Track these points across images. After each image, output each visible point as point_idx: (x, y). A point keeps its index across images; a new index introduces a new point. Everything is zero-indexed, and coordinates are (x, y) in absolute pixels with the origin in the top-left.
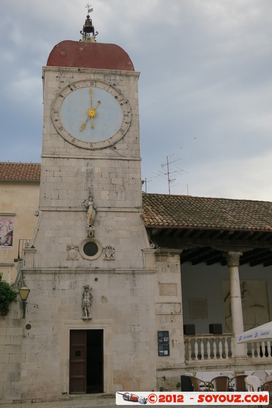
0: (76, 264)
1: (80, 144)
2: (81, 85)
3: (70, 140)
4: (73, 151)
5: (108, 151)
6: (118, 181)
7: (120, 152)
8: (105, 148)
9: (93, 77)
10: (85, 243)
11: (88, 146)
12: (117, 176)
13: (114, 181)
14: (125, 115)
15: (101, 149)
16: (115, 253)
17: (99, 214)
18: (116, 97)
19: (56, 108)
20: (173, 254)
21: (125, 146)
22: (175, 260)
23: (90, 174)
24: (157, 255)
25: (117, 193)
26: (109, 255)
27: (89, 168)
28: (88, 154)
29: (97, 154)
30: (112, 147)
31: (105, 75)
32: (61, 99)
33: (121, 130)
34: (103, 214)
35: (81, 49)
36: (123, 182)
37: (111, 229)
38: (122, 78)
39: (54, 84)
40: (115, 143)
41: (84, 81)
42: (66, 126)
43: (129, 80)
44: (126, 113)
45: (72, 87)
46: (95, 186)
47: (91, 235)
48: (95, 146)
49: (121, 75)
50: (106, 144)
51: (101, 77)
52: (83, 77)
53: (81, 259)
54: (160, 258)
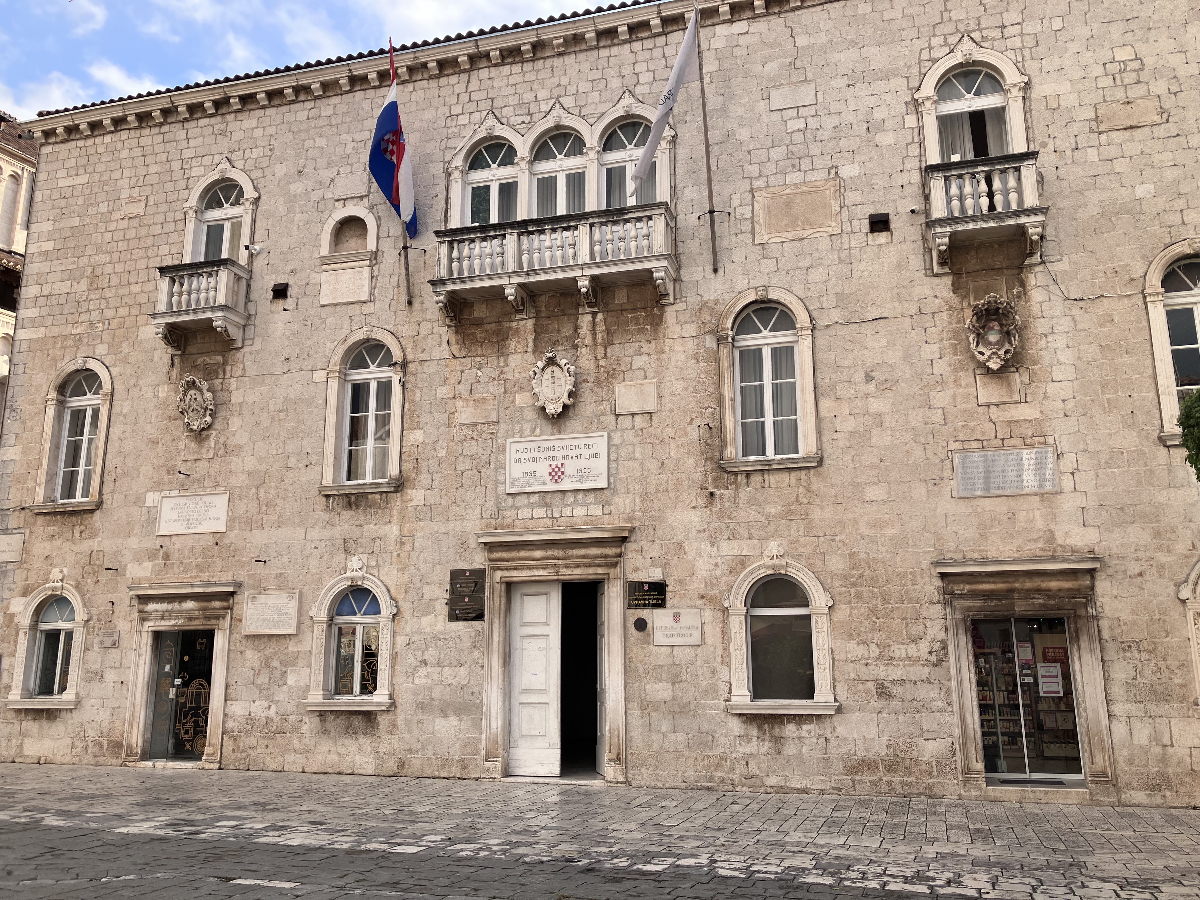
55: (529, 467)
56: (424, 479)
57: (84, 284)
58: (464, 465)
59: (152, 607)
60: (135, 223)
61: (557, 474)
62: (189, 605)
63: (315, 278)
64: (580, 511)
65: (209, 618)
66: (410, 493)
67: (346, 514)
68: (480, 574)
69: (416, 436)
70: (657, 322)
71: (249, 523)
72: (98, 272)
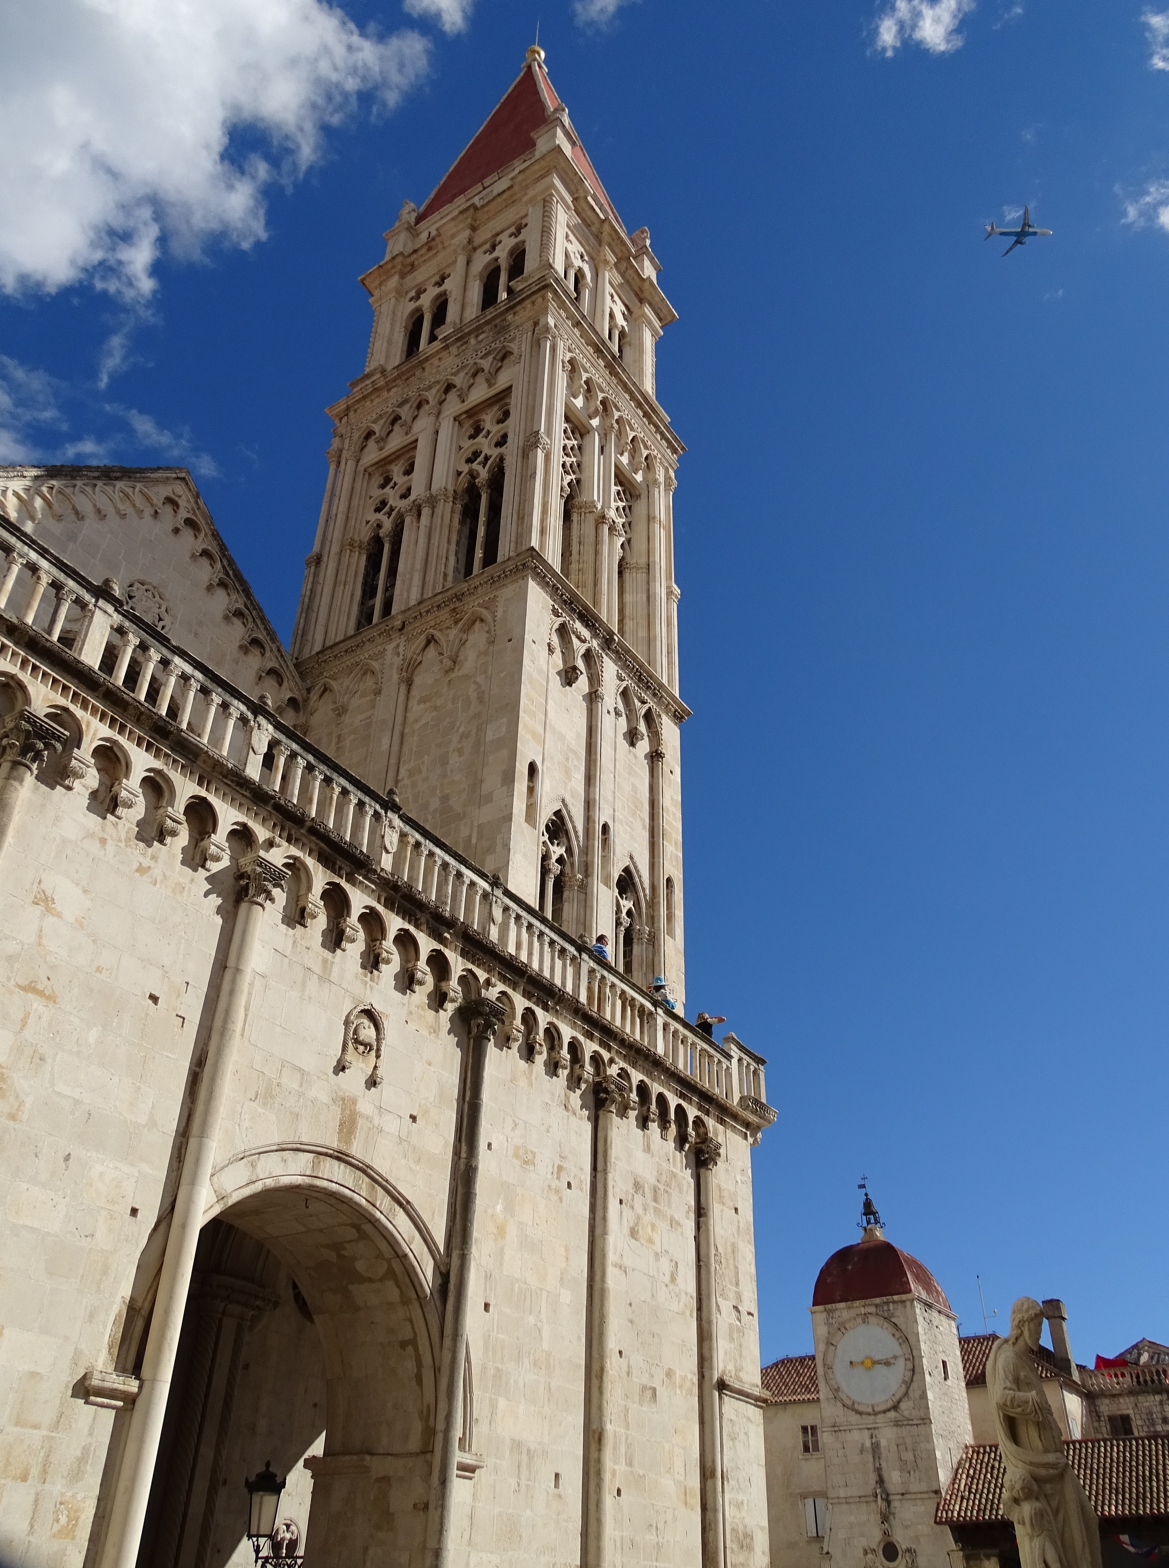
1: (861, 1408)
2: (851, 1325)
3: (850, 1403)
4: (854, 1418)
5: (892, 1414)
6: (908, 1456)
7: (906, 1414)
8: (889, 1410)
9: (863, 1311)
10: (882, 1545)
11: (870, 1410)
12: (906, 1449)
13: (904, 1456)
14: (906, 1360)
15: (884, 1412)
16: (918, 1558)
17: (892, 1504)
18: (893, 1335)
19: (829, 1362)
21: (910, 1404)
23: (876, 1448)
24: (967, 1558)
25: (909, 1473)
26: (910, 1561)
27: (874, 1440)
28: (870, 1421)
29: (880, 1420)
30: (895, 1407)
31: (875, 1305)
32: (833, 1348)
33: (904, 1382)
34: (897, 1504)
35: (850, 1267)
36: (915, 1457)
37: (908, 1523)
38: (896, 1305)
39: (823, 1330)
40: (899, 1402)
41: (855, 1318)
42: (843, 1386)
43: (905, 1307)
44: (907, 1356)
45: (842, 1328)
46: (884, 1465)
47: (885, 1534)
48: (877, 1409)
49: (894, 1302)
50: (890, 1404)
51: (872, 1309)
52: (853, 1313)
54: (971, 1563)
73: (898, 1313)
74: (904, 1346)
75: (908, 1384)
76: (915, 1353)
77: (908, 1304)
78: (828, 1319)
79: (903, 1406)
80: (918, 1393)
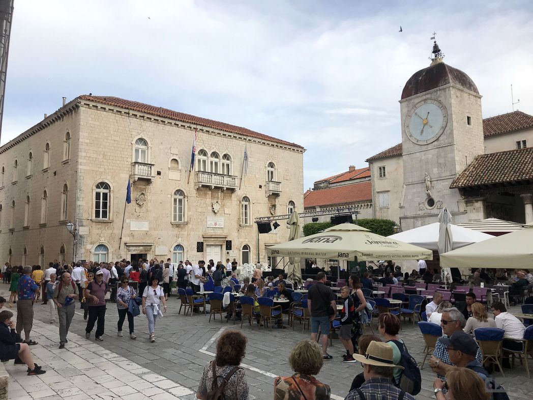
0: (423, 212)
1: (421, 143)
2: (419, 105)
3: (416, 142)
4: (417, 148)
5: (435, 143)
6: (442, 161)
7: (442, 142)
9: (424, 97)
10: (428, 200)
11: (425, 143)
12: (441, 158)
13: (440, 161)
14: (444, 117)
15: (432, 143)
16: (443, 204)
17: (433, 182)
18: (439, 107)
19: (407, 124)
20: (477, 201)
21: (445, 137)
22: (479, 205)
24: (467, 203)
25: (442, 168)
26: (439, 206)
27: (426, 156)
28: (424, 148)
29: (430, 147)
30: (437, 140)
31: (431, 94)
32: (409, 117)
33: (442, 127)
34: (435, 182)
35: (420, 78)
36: (445, 161)
37: (440, 190)
38: (441, 91)
39: (405, 110)
40: (439, 137)
41: (420, 102)
42: (413, 134)
43: (445, 92)
44: (445, 115)
45: (415, 106)
47: (428, 195)
48: (429, 142)
49: (440, 90)
50: (434, 139)
51: (429, 96)
52: (420, 99)
53: (426, 209)
54: (468, 204)
55: (211, 222)
56: (192, 222)
57: (101, 157)
58: (199, 221)
59: (131, 248)
60: (116, 142)
61: (216, 224)
62: (141, 248)
63: (167, 172)
64: (219, 232)
65: (146, 251)
66: (189, 225)
67: (177, 229)
68: (202, 243)
69: (190, 213)
70: (231, 197)
71: (155, 229)
72: (105, 154)
73: (442, 95)
74: (443, 111)
75: (444, 128)
76: (449, 113)
77: (447, 89)
78: (408, 105)
79: (441, 138)
80: (449, 131)
